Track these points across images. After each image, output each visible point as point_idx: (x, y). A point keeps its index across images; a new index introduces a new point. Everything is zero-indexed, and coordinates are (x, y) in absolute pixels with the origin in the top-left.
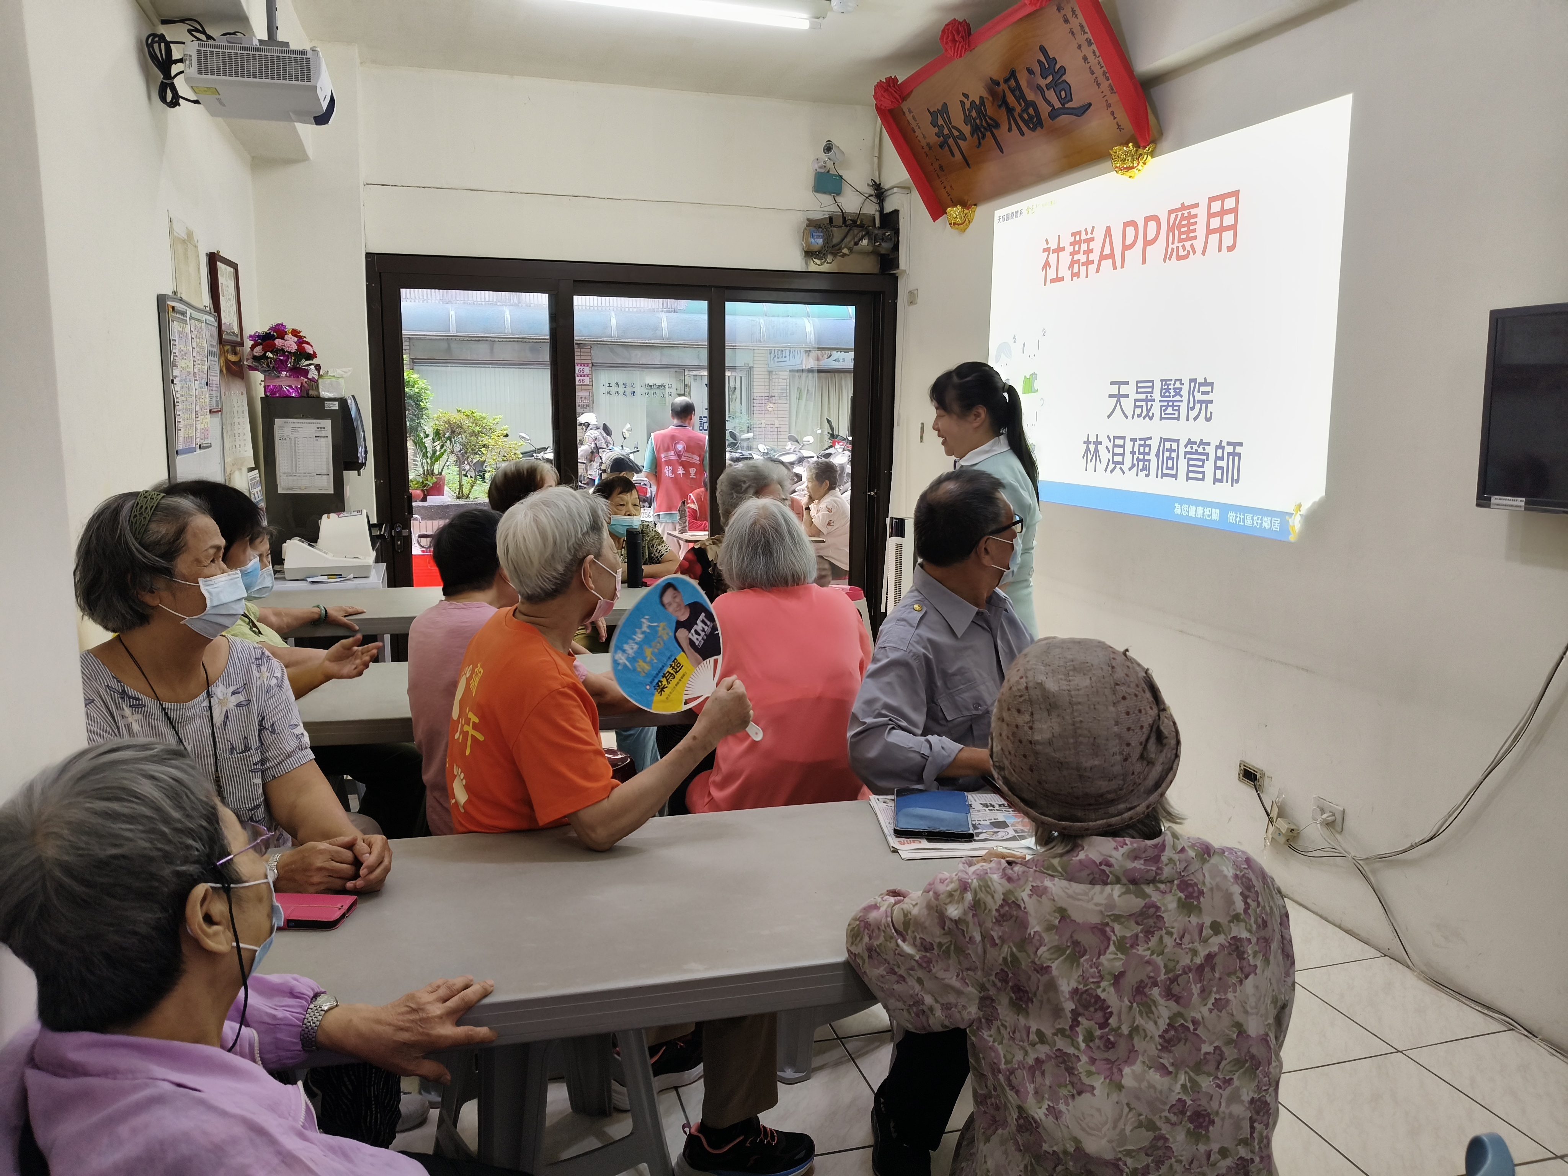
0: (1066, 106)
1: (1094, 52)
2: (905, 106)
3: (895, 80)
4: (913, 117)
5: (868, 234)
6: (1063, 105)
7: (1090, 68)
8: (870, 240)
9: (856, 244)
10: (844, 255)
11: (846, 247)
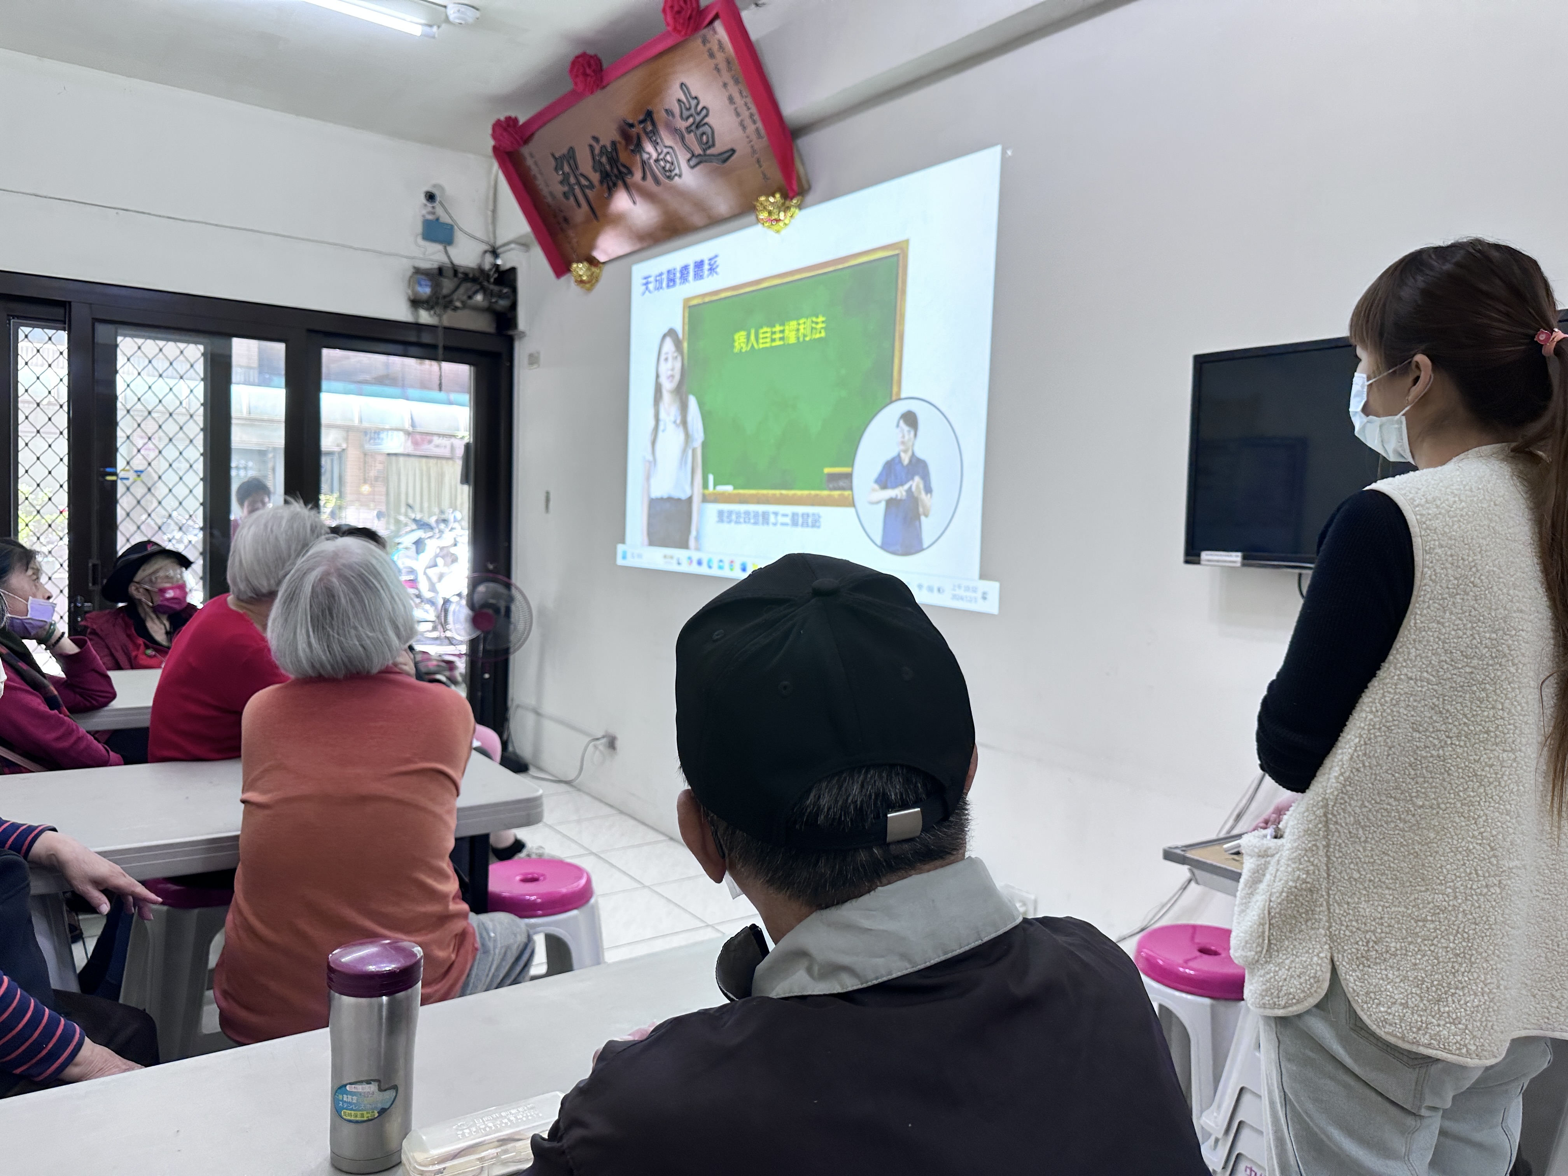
0: (708, 152)
1: (741, 91)
2: (525, 151)
3: (515, 120)
4: (536, 163)
5: (483, 289)
6: (704, 150)
7: (736, 109)
8: (485, 294)
9: (470, 297)
10: (456, 309)
11: (458, 299)
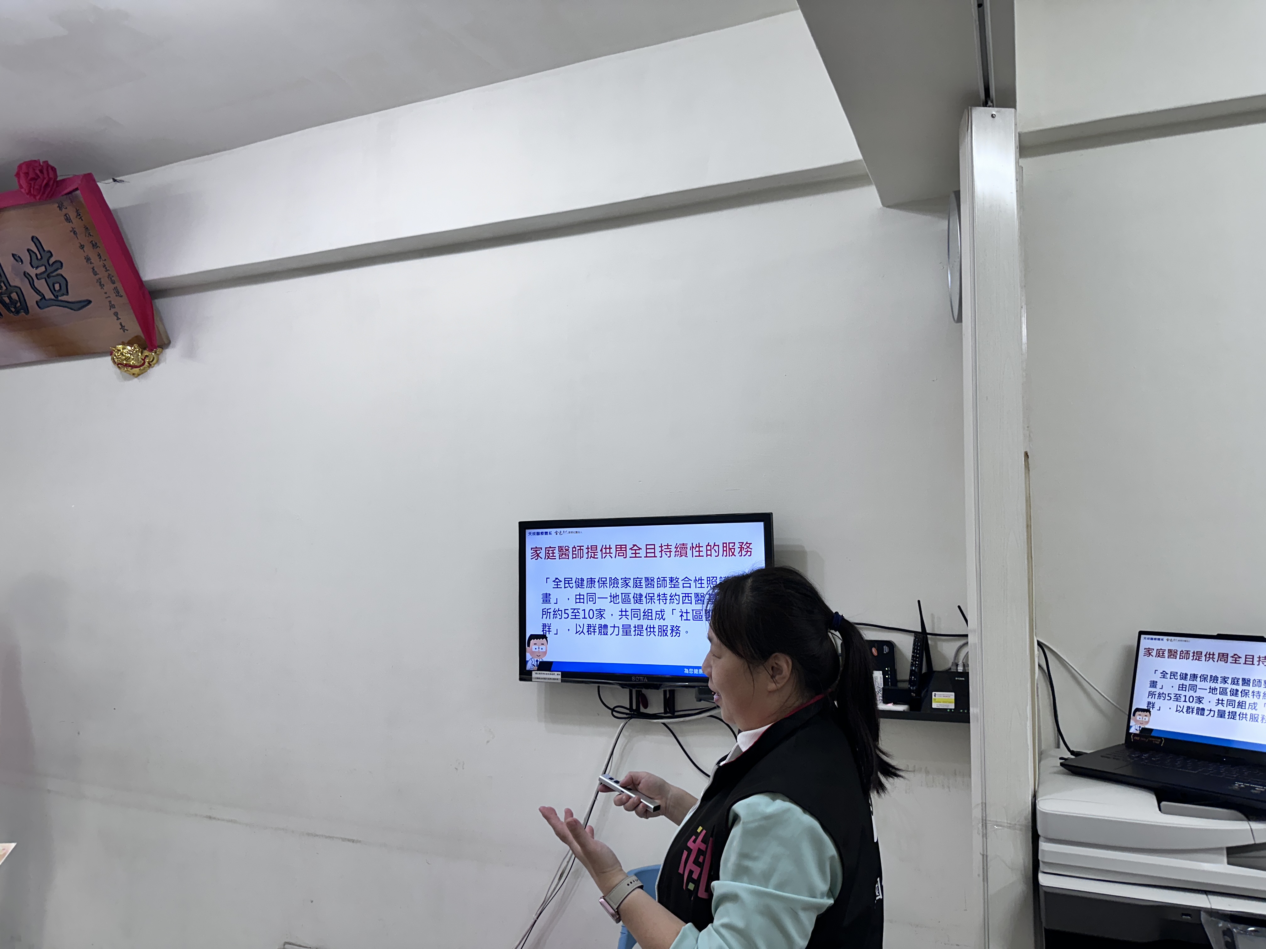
0: (60, 298)
1: (99, 255)
6: (57, 297)
7: (93, 268)
